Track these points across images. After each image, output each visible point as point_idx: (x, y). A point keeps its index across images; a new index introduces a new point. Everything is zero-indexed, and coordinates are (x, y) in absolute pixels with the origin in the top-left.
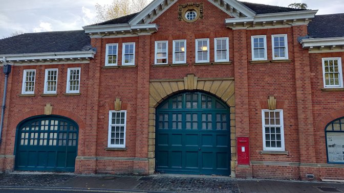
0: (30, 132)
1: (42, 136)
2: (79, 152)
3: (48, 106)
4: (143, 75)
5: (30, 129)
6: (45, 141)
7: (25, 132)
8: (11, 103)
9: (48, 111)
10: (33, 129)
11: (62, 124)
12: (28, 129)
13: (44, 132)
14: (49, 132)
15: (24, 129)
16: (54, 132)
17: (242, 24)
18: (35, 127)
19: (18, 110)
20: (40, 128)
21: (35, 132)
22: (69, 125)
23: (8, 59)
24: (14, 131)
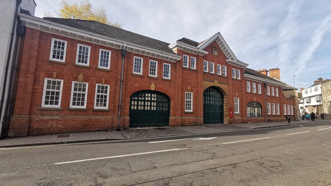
0: (138, 101)
1: (146, 104)
2: (171, 114)
3: (153, 84)
4: (201, 75)
5: (138, 98)
6: (149, 107)
7: (134, 100)
8: (126, 78)
9: (153, 87)
10: (140, 99)
11: (159, 97)
12: (136, 98)
13: (148, 101)
14: (151, 101)
15: (133, 98)
16: (154, 101)
17: (232, 63)
18: (142, 97)
19: (130, 85)
20: (145, 98)
21: (141, 101)
22: (163, 97)
23: (127, 46)
24: (128, 99)
